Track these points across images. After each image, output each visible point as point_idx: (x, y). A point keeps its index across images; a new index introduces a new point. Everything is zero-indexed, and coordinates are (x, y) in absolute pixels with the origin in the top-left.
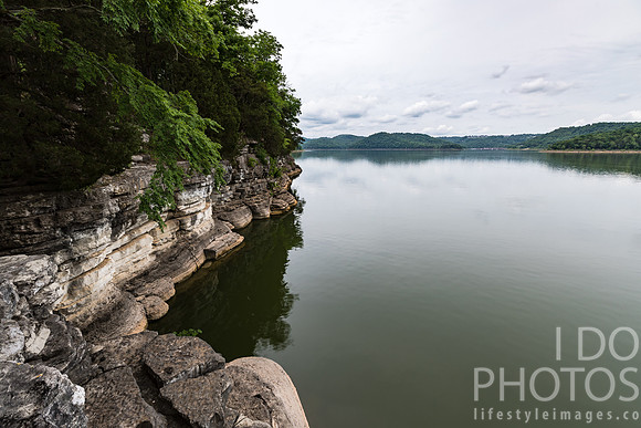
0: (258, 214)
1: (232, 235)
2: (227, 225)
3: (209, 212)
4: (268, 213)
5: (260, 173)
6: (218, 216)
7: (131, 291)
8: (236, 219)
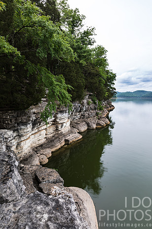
0: (90, 126)
1: (77, 135)
2: (76, 130)
3: (69, 123)
4: (95, 126)
5: (93, 108)
6: (73, 125)
7: (36, 151)
8: (80, 128)
